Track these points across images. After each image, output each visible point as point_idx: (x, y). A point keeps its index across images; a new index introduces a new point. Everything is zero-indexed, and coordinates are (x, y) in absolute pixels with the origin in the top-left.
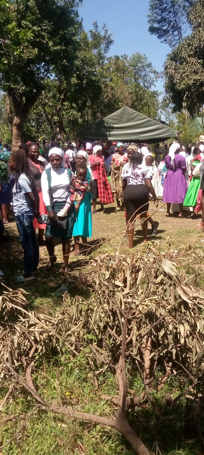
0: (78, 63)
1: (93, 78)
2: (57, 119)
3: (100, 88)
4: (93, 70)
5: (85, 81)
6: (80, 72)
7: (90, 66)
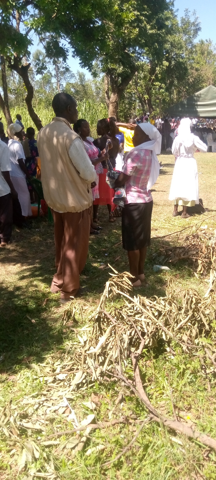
0: (168, 46)
1: (181, 60)
2: (147, 98)
3: (186, 69)
4: (181, 52)
5: (173, 63)
6: (169, 54)
7: (178, 49)
